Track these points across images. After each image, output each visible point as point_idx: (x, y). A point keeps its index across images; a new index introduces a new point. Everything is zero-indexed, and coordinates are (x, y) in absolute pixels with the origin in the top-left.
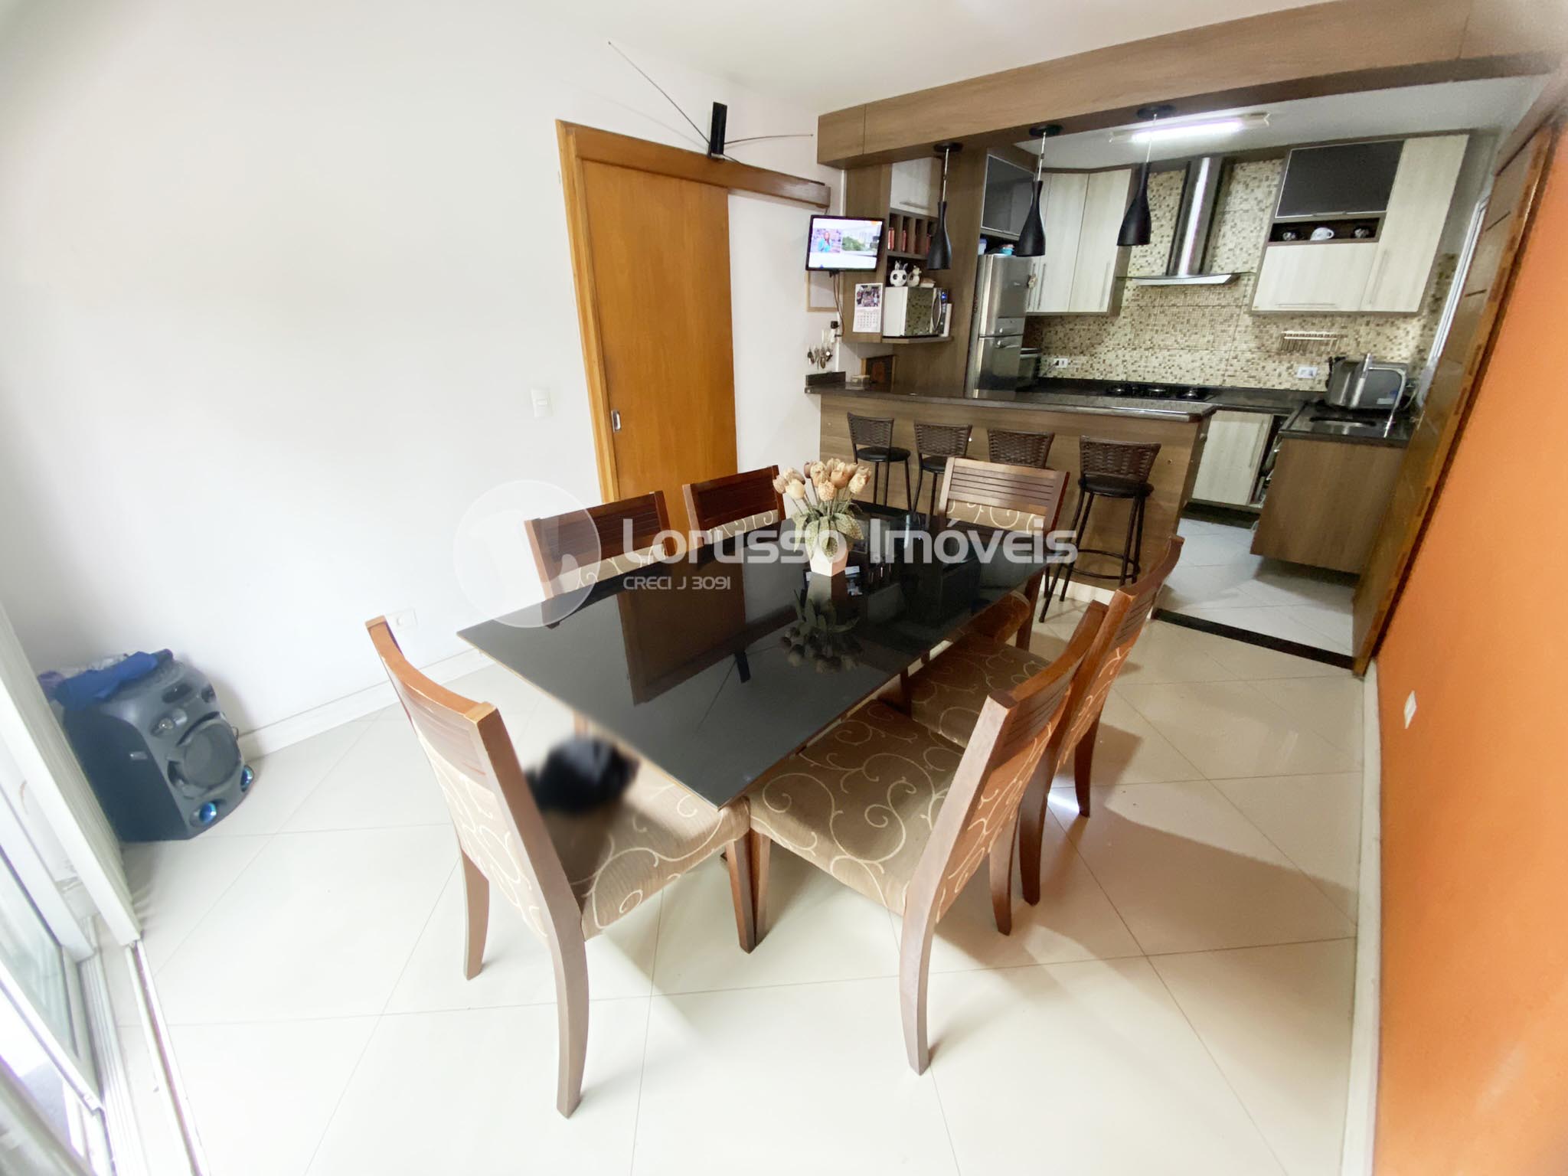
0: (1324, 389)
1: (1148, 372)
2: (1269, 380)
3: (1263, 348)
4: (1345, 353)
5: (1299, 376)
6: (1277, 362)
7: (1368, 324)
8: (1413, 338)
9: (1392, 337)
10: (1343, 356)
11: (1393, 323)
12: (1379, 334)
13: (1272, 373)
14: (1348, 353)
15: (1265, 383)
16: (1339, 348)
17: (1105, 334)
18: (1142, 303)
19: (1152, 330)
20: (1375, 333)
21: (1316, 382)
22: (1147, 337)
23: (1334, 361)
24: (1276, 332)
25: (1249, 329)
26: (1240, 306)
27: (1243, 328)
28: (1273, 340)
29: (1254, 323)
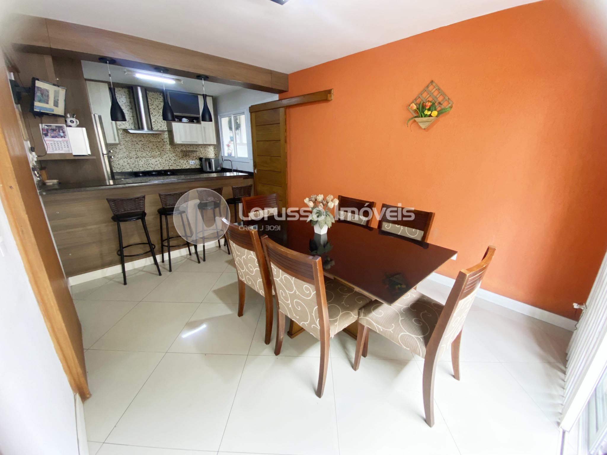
0: (200, 167)
1: (140, 167)
2: (183, 166)
5: (191, 164)
6: (183, 160)
7: (202, 147)
8: (213, 151)
9: (208, 151)
12: (205, 150)
13: (183, 164)
15: (182, 167)
16: (197, 155)
19: (135, 150)
21: (197, 165)
24: (179, 150)
25: (171, 150)
26: (165, 142)
27: (168, 149)
28: (179, 153)
29: (171, 148)
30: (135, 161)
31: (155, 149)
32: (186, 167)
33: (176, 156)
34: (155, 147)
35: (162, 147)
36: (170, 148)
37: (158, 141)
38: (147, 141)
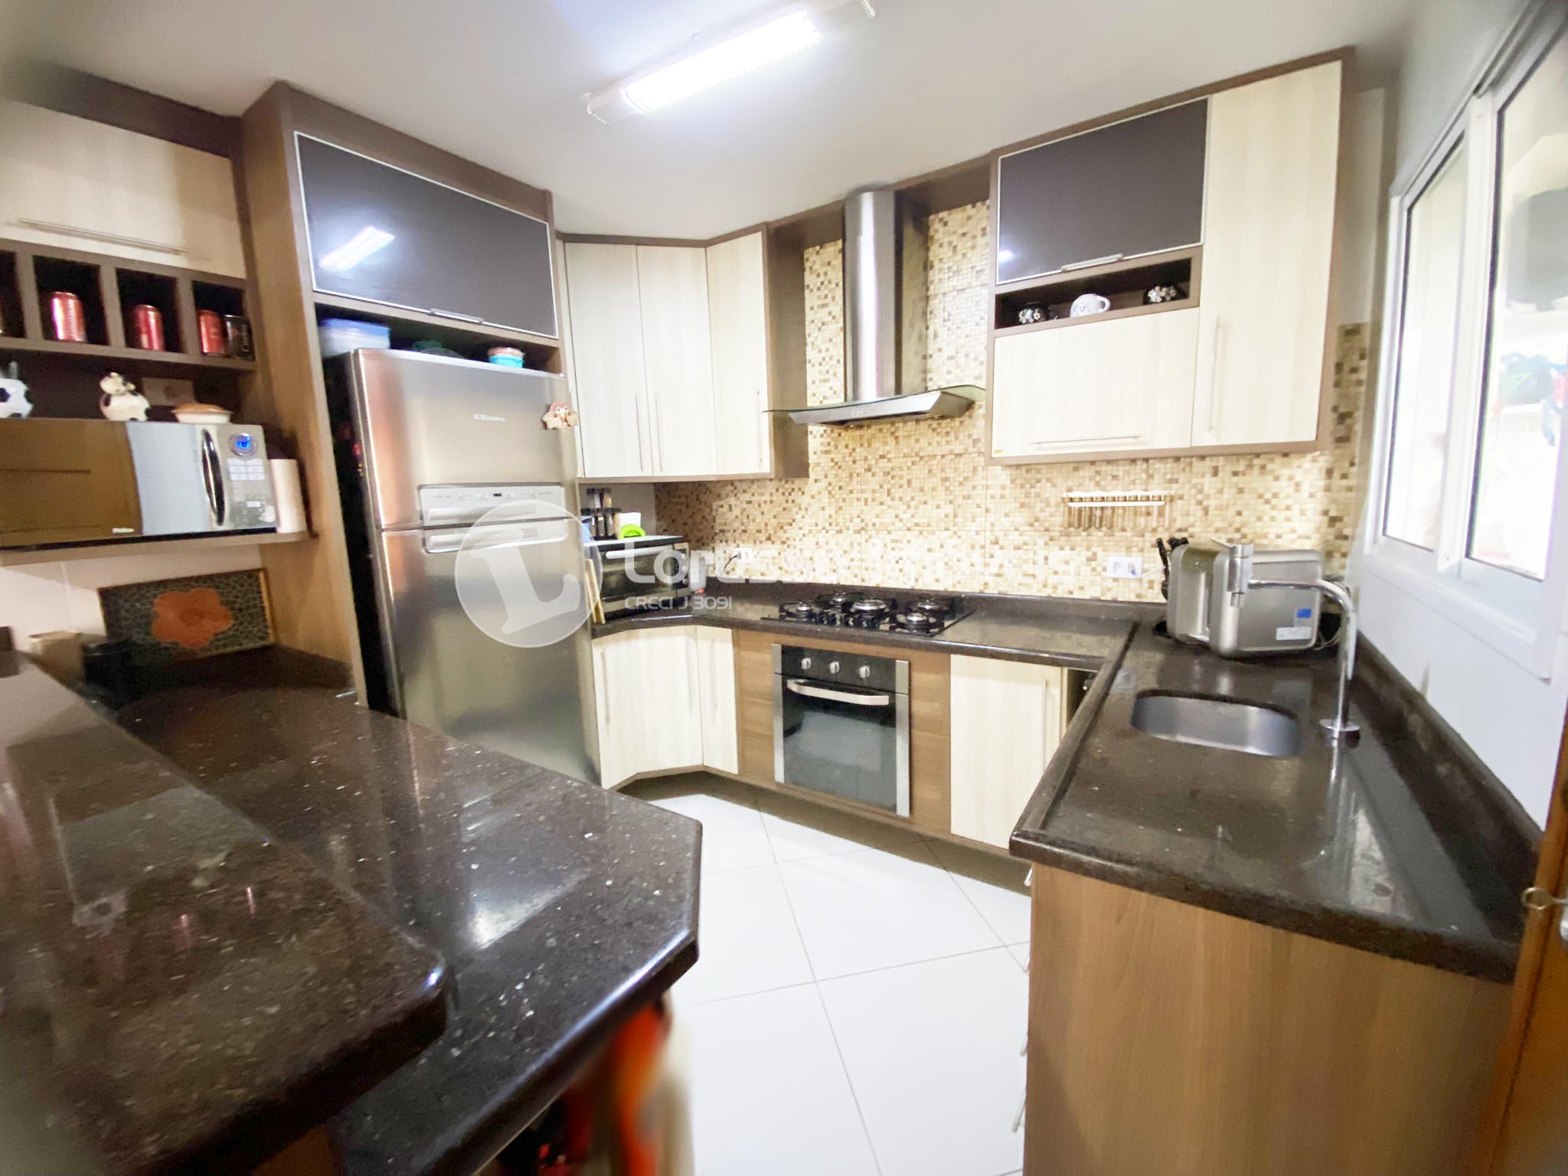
0: (1162, 599)
3: (1036, 524)
4: (1186, 530)
5: (1110, 573)
6: (1067, 548)
7: (1215, 472)
8: (1311, 496)
9: (1268, 496)
10: (1184, 535)
11: (1263, 467)
12: (1241, 491)
13: (1062, 569)
14: (1190, 530)
15: (1055, 588)
16: (1172, 521)
17: (796, 509)
18: (838, 458)
19: (858, 499)
20: (1234, 491)
21: (1146, 585)
22: (855, 513)
23: (1167, 546)
24: (1054, 494)
25: (1008, 491)
27: (996, 492)
28: (1049, 511)
29: (1013, 481)
31: (934, 489)
32: (1082, 588)
34: (935, 481)
35: (965, 479)
36: (1008, 482)
37: (952, 452)
38: (905, 456)
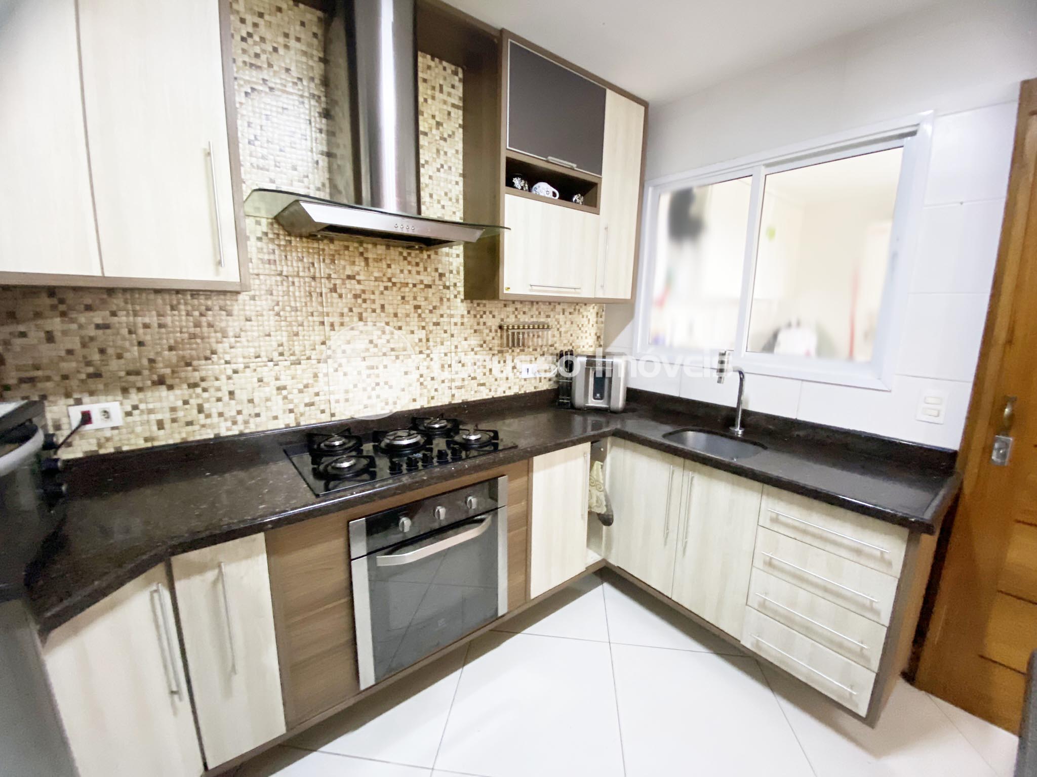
0: (553, 388)
3: (484, 345)
19: (321, 323)
22: (318, 339)
24: (494, 323)
25: (466, 320)
26: (448, 288)
27: (458, 320)
28: (493, 334)
29: (469, 312)
30: (316, 376)
31: (408, 315)
33: (481, 346)
34: (409, 308)
35: (435, 308)
36: (466, 313)
37: (422, 282)
38: (376, 279)
